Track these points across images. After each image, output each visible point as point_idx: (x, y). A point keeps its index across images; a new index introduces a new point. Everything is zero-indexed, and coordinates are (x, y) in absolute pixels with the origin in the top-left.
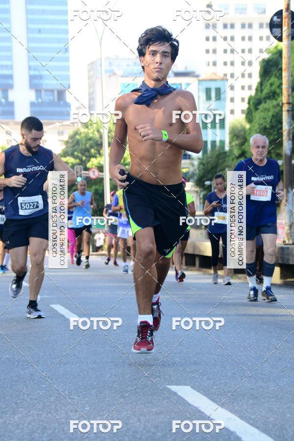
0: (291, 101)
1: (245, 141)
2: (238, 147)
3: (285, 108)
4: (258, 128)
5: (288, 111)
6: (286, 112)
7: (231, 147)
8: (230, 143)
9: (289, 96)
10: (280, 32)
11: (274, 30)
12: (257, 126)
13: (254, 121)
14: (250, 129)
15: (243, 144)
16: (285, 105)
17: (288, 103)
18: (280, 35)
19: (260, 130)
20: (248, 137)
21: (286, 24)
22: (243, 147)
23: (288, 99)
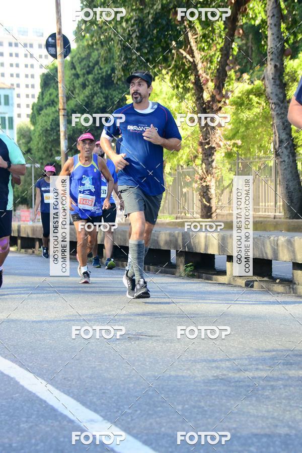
0: (66, 107)
1: (30, 140)
2: (24, 145)
3: (62, 113)
4: (41, 130)
5: (64, 115)
6: (62, 117)
8: (18, 141)
9: (64, 103)
10: (55, 50)
11: (50, 49)
12: (40, 128)
13: (38, 124)
14: (34, 130)
15: (29, 142)
16: (61, 110)
17: (64, 109)
18: (55, 53)
19: (43, 131)
20: (33, 137)
21: (59, 45)
22: (29, 145)
23: (64, 106)
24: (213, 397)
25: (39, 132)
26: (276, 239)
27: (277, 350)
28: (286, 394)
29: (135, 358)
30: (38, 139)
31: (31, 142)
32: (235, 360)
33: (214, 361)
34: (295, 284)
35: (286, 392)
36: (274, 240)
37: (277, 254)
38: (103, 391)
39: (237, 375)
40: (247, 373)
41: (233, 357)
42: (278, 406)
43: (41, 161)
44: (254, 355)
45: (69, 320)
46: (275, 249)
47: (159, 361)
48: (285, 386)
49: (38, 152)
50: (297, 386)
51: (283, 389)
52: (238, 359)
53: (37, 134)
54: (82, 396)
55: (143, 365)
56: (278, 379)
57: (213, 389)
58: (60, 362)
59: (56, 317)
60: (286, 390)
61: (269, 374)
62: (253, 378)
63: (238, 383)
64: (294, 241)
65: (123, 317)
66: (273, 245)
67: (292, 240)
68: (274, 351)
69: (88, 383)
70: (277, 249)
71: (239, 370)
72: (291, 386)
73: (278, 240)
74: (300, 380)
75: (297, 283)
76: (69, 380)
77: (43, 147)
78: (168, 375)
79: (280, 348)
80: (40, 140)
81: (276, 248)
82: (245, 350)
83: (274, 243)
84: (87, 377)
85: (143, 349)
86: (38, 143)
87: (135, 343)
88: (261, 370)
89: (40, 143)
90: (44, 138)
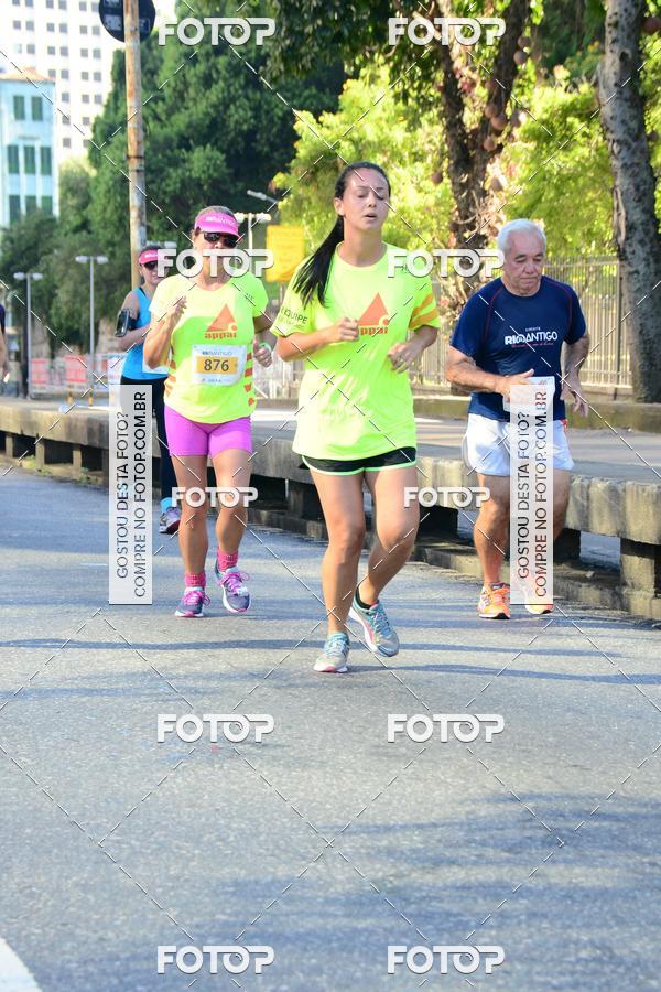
0: (142, 154)
1: (87, 201)
2: (74, 212)
3: (134, 164)
4: (111, 179)
5: (138, 171)
6: (135, 174)
7: (62, 211)
8: (62, 202)
9: (138, 143)
10: (119, 22)
11: (109, 18)
12: (108, 175)
13: (104, 166)
14: (96, 179)
15: (84, 205)
16: (132, 159)
17: (138, 157)
18: (119, 29)
19: (115, 182)
20: (93, 195)
21: (130, 9)
22: (84, 213)
23: (138, 150)
24: (356, 954)
25: (107, 184)
26: (586, 483)
27: (539, 796)
28: (529, 941)
29: (207, 819)
30: (104, 201)
31: (90, 207)
32: (435, 825)
33: (388, 829)
34: (625, 584)
35: (530, 936)
36: (582, 487)
37: (587, 517)
38: (101, 933)
39: (429, 878)
40: (455, 869)
41: (433, 818)
42: (500, 982)
43: (110, 249)
44: (484, 811)
45: (89, 692)
46: (583, 506)
47: (261, 829)
48: (532, 915)
49: (105, 228)
50: (558, 916)
51: (524, 926)
52: (443, 825)
53: (102, 188)
54: (46, 953)
55: (219, 843)
56: (519, 893)
57: (362, 924)
58: (28, 831)
59: (64, 679)
60: (533, 930)
61: (505, 873)
62: (463, 888)
63: (424, 905)
64: (624, 491)
65: (214, 684)
66: (579, 498)
67: (620, 488)
68: (531, 797)
69: (73, 905)
70: (588, 508)
71: (437, 862)
72: (544, 916)
73: (589, 487)
74: (570, 897)
75: (629, 582)
76: (32, 896)
77: (115, 218)
78: (269, 878)
79: (547, 788)
80: (109, 202)
81: (585, 503)
82: (466, 795)
83: (582, 492)
84: (76, 885)
85: (235, 787)
86: (105, 210)
87: (221, 768)
88: (490, 862)
89: (110, 209)
90: (119, 199)
